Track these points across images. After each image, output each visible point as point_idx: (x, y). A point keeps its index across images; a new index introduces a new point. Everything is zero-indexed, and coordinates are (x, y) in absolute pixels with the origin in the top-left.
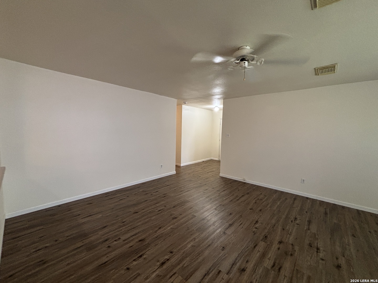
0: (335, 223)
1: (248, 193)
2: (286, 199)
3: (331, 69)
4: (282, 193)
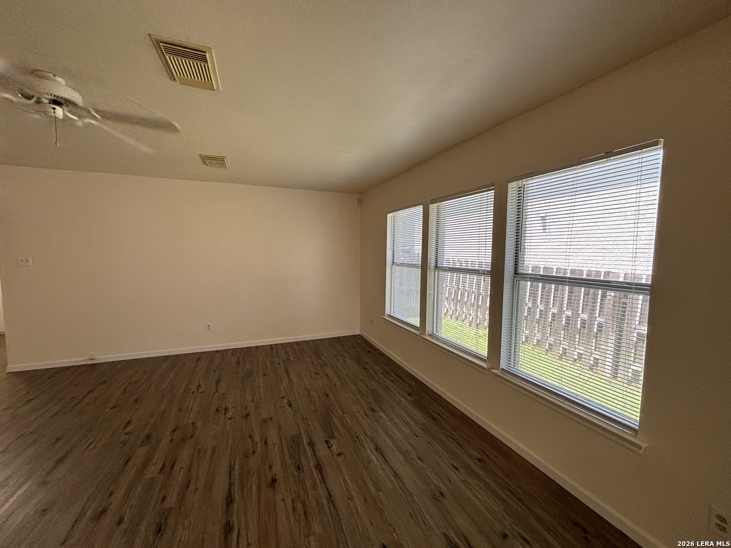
0: (247, 370)
1: (105, 382)
3: (220, 161)
4: (178, 357)
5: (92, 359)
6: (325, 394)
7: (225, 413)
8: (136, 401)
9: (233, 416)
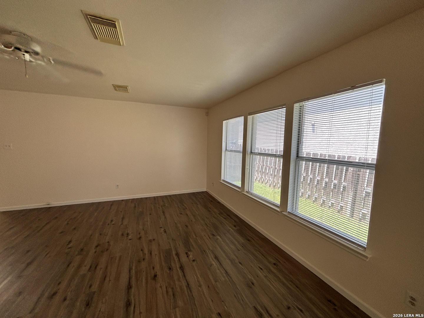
0: (140, 211)
1: (56, 218)
2: (103, 208)
3: (124, 88)
5: (48, 204)
6: (186, 226)
7: (127, 237)
8: (75, 229)
9: (131, 238)
